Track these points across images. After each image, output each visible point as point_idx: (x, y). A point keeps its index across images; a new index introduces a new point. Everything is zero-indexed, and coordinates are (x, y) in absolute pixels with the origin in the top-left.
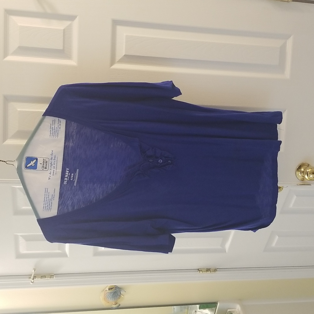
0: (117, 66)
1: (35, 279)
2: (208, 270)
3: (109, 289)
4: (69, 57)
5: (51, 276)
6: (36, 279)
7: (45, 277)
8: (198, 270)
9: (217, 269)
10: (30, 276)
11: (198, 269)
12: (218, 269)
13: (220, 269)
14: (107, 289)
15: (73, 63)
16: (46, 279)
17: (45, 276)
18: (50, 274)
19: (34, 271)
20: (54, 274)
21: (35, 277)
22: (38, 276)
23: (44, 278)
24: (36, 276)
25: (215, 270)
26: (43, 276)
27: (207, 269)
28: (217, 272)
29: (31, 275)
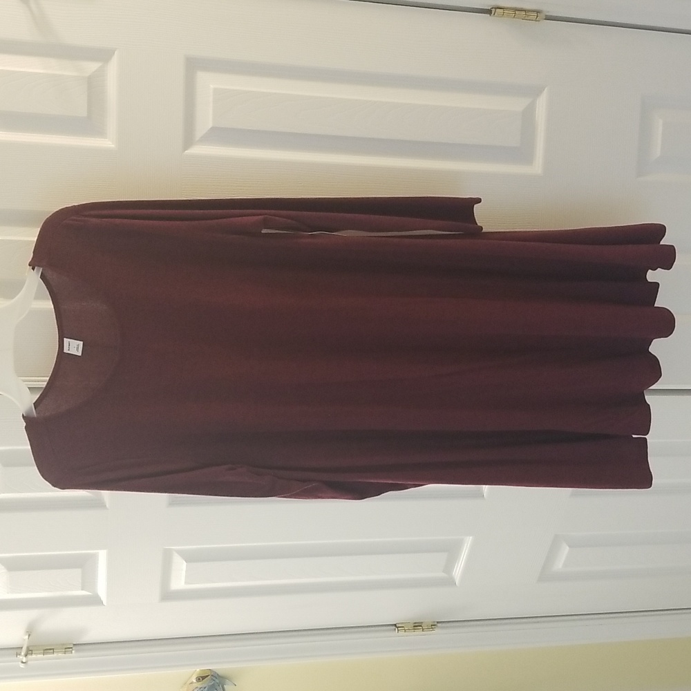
0: (198, 150)
1: (29, 657)
2: (417, 626)
3: (199, 679)
4: (99, 132)
5: (66, 648)
6: (34, 656)
7: (52, 651)
8: (394, 627)
9: (438, 622)
10: (18, 651)
11: (395, 625)
12: (439, 625)
13: (444, 625)
14: (195, 681)
15: (107, 143)
16: (55, 655)
17: (53, 649)
18: (64, 644)
19: (27, 637)
20: (74, 645)
21: (29, 652)
22: (37, 650)
23: (50, 653)
24: (32, 651)
25: (433, 626)
26: (48, 650)
27: (415, 623)
28: (437, 631)
29: (22, 648)
